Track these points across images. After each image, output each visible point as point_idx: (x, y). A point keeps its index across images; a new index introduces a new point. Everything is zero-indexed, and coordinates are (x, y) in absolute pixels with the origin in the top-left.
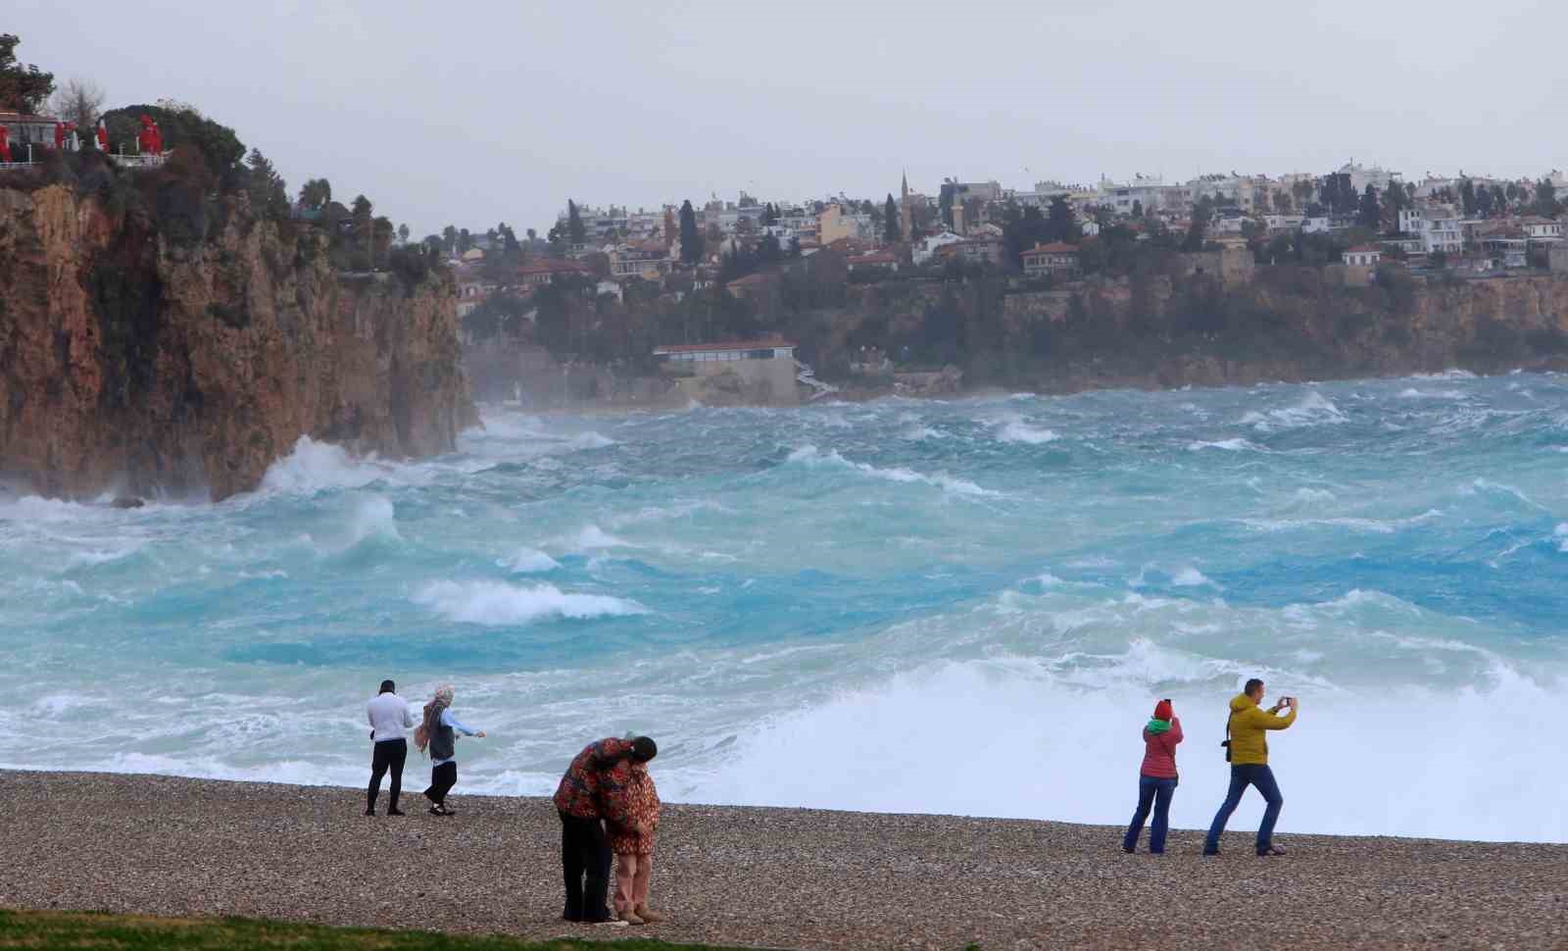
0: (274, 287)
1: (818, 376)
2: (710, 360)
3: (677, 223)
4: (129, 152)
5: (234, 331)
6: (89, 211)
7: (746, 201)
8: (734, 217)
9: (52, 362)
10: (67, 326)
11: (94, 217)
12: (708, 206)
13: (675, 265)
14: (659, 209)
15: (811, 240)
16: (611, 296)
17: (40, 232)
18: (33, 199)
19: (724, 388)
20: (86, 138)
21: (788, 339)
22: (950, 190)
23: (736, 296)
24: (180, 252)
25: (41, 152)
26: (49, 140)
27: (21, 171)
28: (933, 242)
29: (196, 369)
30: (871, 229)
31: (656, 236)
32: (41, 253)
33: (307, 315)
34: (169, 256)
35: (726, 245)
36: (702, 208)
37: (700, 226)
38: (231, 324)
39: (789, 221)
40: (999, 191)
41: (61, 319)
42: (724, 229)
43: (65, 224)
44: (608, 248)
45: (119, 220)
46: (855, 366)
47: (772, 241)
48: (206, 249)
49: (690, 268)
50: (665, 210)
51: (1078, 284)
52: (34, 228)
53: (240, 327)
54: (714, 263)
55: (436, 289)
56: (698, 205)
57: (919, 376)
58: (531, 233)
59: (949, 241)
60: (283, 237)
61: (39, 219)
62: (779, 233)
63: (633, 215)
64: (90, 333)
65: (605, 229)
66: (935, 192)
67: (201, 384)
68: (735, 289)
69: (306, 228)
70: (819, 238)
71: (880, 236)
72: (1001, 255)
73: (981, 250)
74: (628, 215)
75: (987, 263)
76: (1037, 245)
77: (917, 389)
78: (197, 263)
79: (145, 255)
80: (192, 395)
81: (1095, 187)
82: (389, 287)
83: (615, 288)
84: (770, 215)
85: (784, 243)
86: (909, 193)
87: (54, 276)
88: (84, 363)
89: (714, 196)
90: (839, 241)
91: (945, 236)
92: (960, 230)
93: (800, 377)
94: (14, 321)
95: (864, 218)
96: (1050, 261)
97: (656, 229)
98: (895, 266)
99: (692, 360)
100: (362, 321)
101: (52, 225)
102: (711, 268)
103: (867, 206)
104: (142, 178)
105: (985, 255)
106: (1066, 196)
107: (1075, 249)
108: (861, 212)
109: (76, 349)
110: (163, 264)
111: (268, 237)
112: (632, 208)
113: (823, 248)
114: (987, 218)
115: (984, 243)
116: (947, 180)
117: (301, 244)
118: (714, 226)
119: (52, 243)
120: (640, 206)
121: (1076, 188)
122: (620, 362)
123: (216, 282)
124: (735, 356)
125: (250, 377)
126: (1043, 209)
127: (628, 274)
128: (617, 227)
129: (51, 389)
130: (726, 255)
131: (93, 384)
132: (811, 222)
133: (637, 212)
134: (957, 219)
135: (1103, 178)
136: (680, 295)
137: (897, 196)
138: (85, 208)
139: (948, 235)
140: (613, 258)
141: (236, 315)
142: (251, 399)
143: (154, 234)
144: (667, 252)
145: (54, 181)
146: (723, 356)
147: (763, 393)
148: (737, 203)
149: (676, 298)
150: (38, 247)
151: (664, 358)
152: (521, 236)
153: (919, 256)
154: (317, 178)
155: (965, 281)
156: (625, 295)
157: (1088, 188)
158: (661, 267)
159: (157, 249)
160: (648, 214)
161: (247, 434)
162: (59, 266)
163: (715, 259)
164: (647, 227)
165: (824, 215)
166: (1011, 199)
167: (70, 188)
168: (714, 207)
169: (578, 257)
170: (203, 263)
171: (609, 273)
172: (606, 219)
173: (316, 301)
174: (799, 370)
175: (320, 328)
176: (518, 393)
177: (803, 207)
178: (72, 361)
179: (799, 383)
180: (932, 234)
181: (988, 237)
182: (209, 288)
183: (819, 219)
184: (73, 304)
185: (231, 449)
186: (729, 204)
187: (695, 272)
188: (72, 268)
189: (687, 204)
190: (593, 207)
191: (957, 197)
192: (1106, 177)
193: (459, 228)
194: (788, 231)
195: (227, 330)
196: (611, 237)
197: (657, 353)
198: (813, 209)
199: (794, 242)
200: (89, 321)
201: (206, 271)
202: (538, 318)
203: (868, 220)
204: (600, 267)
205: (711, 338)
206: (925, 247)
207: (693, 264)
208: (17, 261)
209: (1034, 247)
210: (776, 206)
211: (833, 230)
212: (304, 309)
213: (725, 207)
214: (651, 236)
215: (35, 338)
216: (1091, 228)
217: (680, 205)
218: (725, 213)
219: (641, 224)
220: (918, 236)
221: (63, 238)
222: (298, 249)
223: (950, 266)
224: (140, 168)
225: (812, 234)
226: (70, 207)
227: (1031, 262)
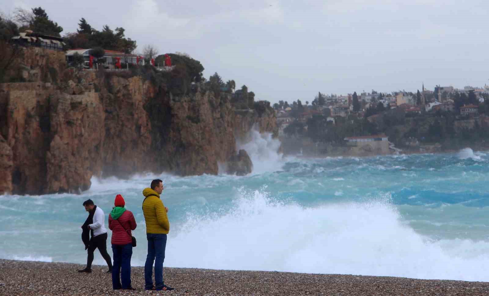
0: (212, 112)
1: (395, 147)
2: (362, 141)
3: (352, 99)
4: (161, 66)
5: (195, 124)
6: (147, 85)
7: (374, 93)
8: (370, 98)
9: (135, 135)
10: (140, 122)
11: (148, 87)
12: (362, 94)
13: (351, 112)
14: (347, 95)
15: (394, 104)
16: (331, 122)
17: (131, 92)
18: (128, 81)
19: (366, 150)
20: (147, 61)
21: (386, 135)
22: (437, 89)
23: (370, 121)
24: (177, 98)
25: (131, 66)
26: (135, 62)
27: (124, 72)
28: (432, 105)
29: (182, 136)
30: (412, 101)
31: (346, 103)
32: (131, 99)
33: (224, 122)
34: (174, 100)
35: (367, 106)
36: (360, 95)
37: (359, 100)
38: (193, 122)
39: (387, 98)
40: (453, 90)
41: (138, 120)
42: (367, 101)
43: (139, 89)
44: (330, 107)
45: (157, 88)
46: (407, 143)
47: (381, 104)
48: (186, 97)
49: (356, 113)
50: (349, 95)
51: (478, 117)
52: (128, 90)
53: (197, 123)
54: (363, 112)
55: (269, 115)
56: (359, 94)
57: (427, 146)
58: (307, 102)
59: (436, 104)
60: (216, 96)
61: (130, 88)
62: (384, 102)
63: (339, 97)
64: (147, 125)
65: (330, 101)
66: (433, 90)
67: (184, 142)
68: (370, 119)
69: (224, 93)
70: (396, 104)
71: (415, 103)
72: (454, 108)
73: (447, 107)
74: (337, 97)
75: (449, 111)
76: (465, 105)
77: (427, 150)
78: (183, 102)
79: (166, 99)
80: (182, 145)
81: (483, 88)
82: (253, 114)
83: (332, 119)
84: (381, 96)
85: (385, 105)
86: (425, 90)
87: (135, 106)
88: (146, 135)
89: (364, 91)
90: (402, 104)
91: (436, 103)
92: (441, 101)
93: (391, 147)
94: (122, 121)
95: (410, 97)
96: (469, 110)
97: (346, 101)
98: (420, 112)
99: (356, 142)
100: (245, 125)
101: (135, 89)
102: (362, 113)
103: (411, 94)
104: (164, 74)
105: (448, 109)
106: (474, 90)
107: (477, 106)
108: (409, 96)
109: (143, 130)
110: (172, 102)
111: (211, 96)
112: (338, 95)
113: (398, 107)
114: (449, 98)
115: (448, 105)
116: (437, 86)
117: (222, 98)
118: (364, 101)
119: (135, 95)
120: (341, 94)
121: (477, 88)
122: (334, 142)
123: (189, 109)
124: (370, 140)
125: (200, 139)
126: (467, 95)
127: (337, 115)
128: (334, 100)
129: (135, 143)
130: (367, 109)
131: (149, 142)
132: (394, 98)
133: (340, 96)
134: (440, 98)
135: (485, 85)
136: (352, 121)
137: (421, 91)
138: (146, 84)
139: (437, 102)
140: (332, 110)
141: (195, 118)
142: (201, 147)
143: (168, 92)
144: (349, 108)
145: (136, 75)
146: (366, 140)
147: (378, 151)
148: (371, 93)
149: (351, 122)
150: (130, 97)
151: (347, 141)
152: (303, 103)
153: (428, 109)
154: (231, 80)
155: (442, 117)
156: (336, 122)
157: (481, 88)
158: (347, 112)
159: (169, 97)
160: (343, 97)
161: (199, 158)
162: (137, 103)
163: (364, 110)
164: (343, 101)
165: (397, 96)
166: (456, 92)
167: (141, 77)
168: (364, 94)
169: (321, 109)
170: (184, 102)
171: (330, 114)
172: (330, 98)
173: (227, 117)
174: (390, 145)
175: (228, 126)
176: (301, 152)
177: (391, 94)
178: (141, 134)
179: (390, 148)
180: (431, 102)
181: (449, 103)
182: (187, 110)
183: (396, 98)
184: (142, 116)
185: (194, 163)
186: (368, 93)
187: (357, 114)
188: (141, 104)
189: (355, 93)
190: (326, 95)
191: (439, 91)
192: (486, 85)
193: (284, 101)
194: (386, 101)
195: (193, 124)
196: (332, 104)
197: (345, 139)
198: (394, 95)
199: (388, 105)
200: (147, 121)
201: (186, 105)
202: (308, 128)
203: (411, 98)
204: (328, 113)
205: (362, 134)
206: (429, 106)
207: (357, 111)
208: (123, 101)
209: (463, 106)
210: (383, 93)
211: (401, 101)
212: (223, 120)
213: (367, 94)
214: (344, 103)
215: (129, 127)
216: (482, 100)
217: (353, 93)
218: (367, 96)
219: (341, 100)
220: (427, 103)
221: (139, 94)
222: (221, 100)
223: (437, 112)
224: (164, 71)
225: (394, 102)
226: (141, 84)
227: (463, 111)
